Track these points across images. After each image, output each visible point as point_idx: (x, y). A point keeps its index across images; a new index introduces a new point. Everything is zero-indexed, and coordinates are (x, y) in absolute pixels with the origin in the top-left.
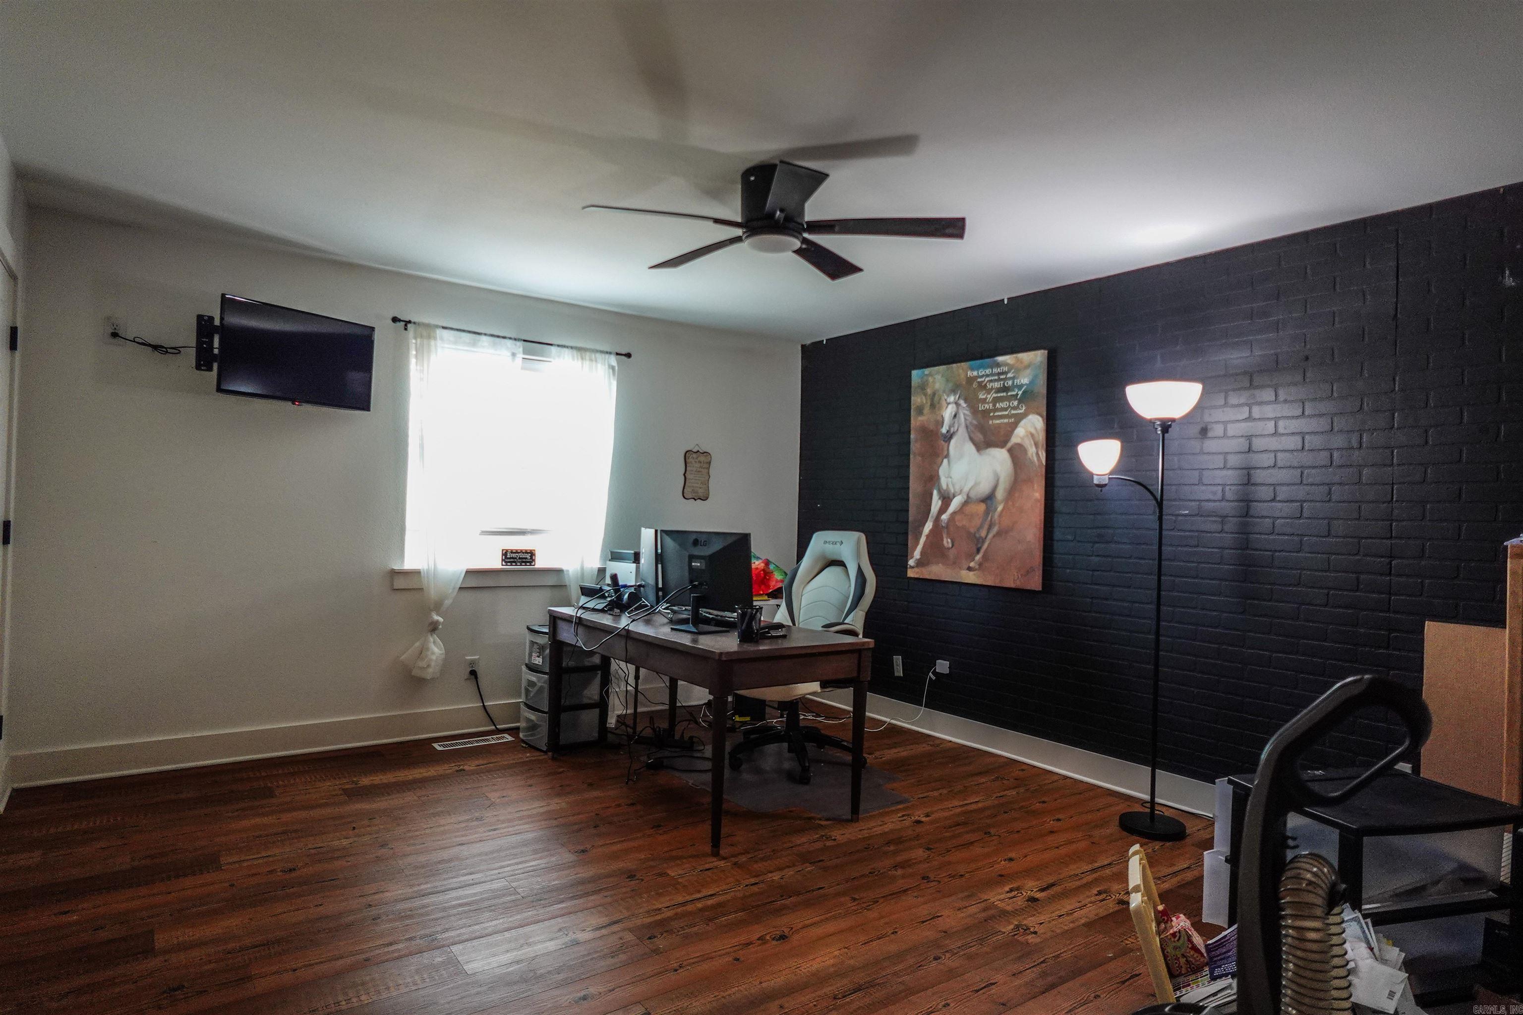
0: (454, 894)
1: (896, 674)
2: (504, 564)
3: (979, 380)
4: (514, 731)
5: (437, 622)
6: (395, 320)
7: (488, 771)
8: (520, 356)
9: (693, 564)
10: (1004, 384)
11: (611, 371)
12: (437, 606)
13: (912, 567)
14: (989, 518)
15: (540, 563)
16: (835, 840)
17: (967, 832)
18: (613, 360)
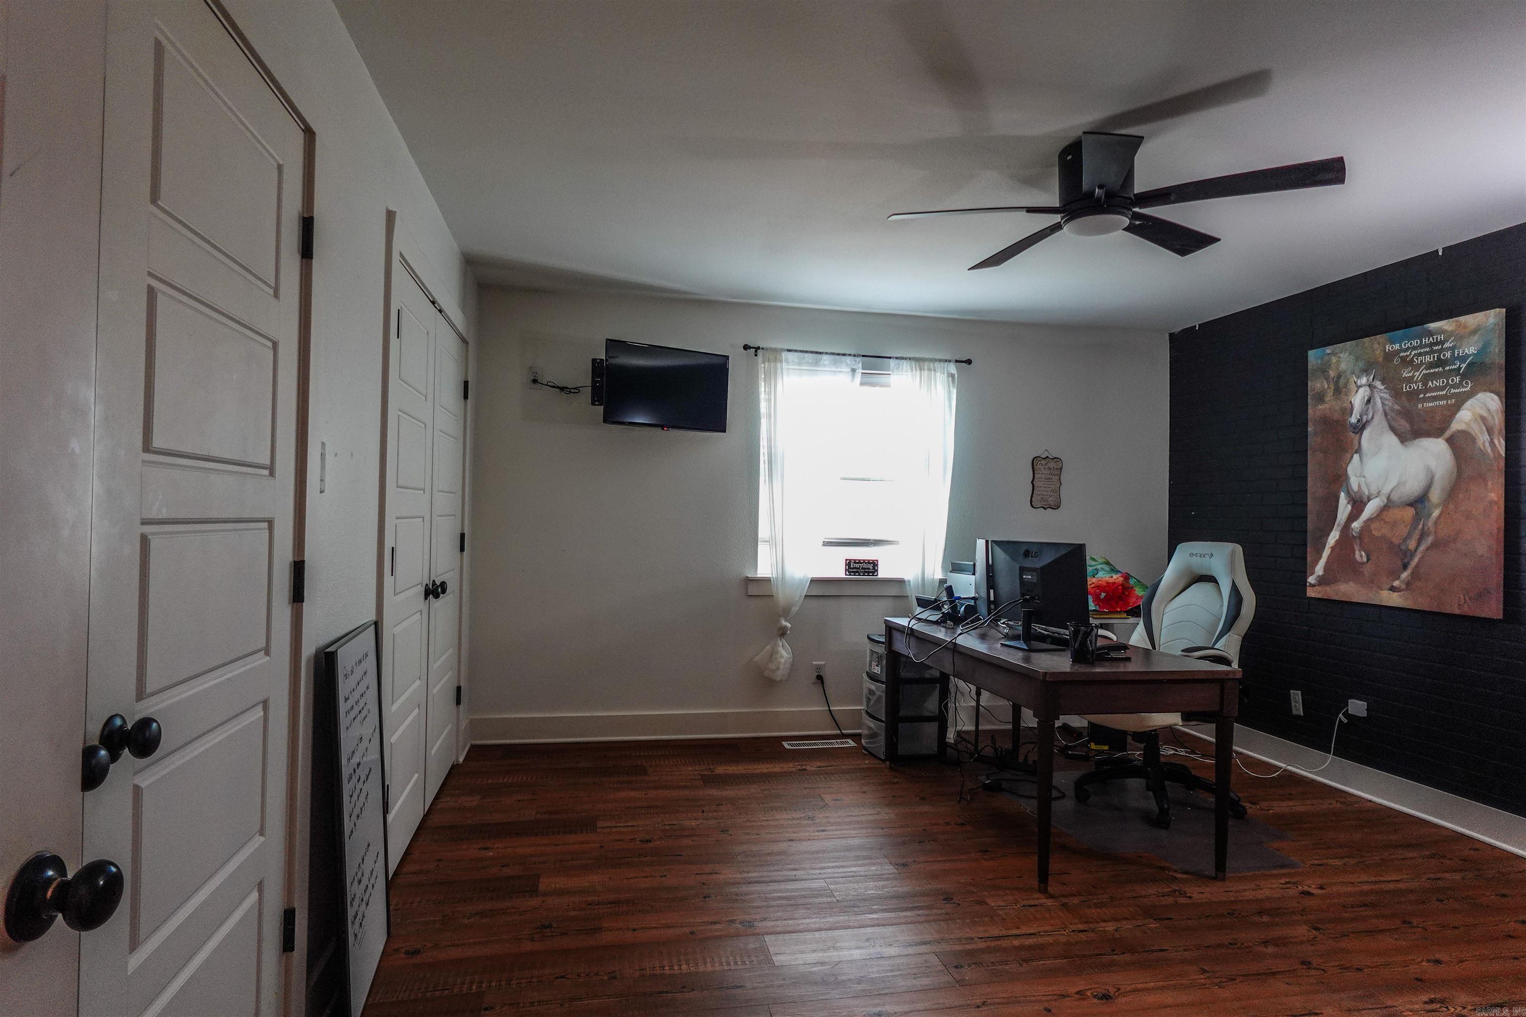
0: (783, 886)
1: (1294, 712)
2: (847, 573)
3: (1402, 354)
4: (856, 737)
5: (786, 627)
6: (746, 347)
7: (826, 773)
8: (860, 371)
9: (1024, 577)
10: (1439, 357)
11: (950, 378)
12: (786, 612)
13: (1313, 586)
14: (1420, 526)
15: (883, 573)
16: (1190, 897)
17: (1377, 917)
18: (953, 368)
